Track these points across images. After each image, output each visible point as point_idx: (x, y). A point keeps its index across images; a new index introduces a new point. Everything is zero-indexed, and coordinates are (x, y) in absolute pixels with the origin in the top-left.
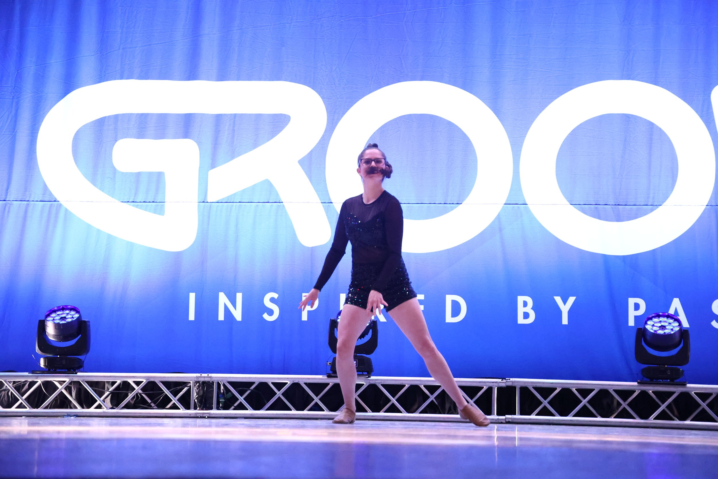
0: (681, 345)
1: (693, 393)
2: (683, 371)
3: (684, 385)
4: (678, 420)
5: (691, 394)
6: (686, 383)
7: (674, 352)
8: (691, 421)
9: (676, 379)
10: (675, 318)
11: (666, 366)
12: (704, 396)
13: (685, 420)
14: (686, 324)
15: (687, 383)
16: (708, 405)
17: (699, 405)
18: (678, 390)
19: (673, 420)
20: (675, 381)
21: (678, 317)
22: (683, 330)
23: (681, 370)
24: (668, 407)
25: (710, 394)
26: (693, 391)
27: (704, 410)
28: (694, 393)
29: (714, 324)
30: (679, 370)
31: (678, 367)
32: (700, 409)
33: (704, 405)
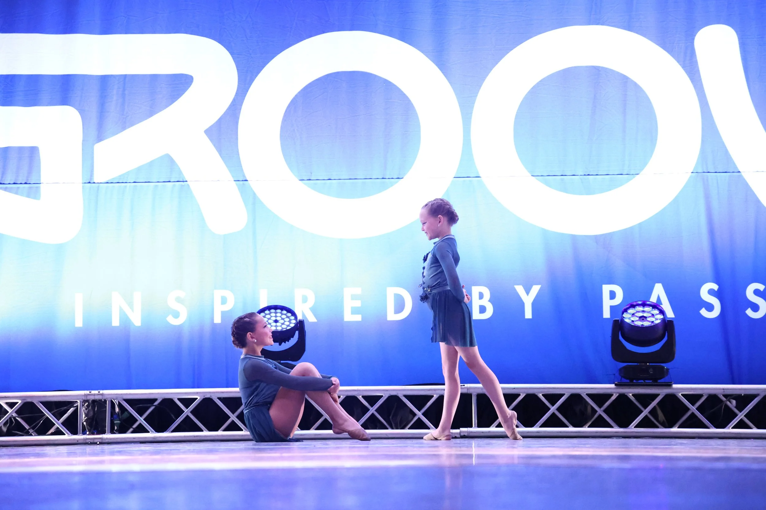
0: (666, 339)
1: (680, 394)
2: (668, 369)
3: (669, 385)
4: (663, 427)
5: (678, 397)
6: (671, 383)
7: (658, 346)
8: (679, 427)
9: (661, 379)
10: (657, 307)
11: (648, 364)
12: (693, 398)
13: (671, 427)
14: (670, 314)
15: (673, 383)
16: (698, 409)
17: (688, 409)
18: (662, 392)
19: (658, 427)
20: (659, 381)
21: (661, 306)
22: (668, 321)
23: (665, 368)
24: (651, 412)
25: (700, 396)
26: (680, 393)
27: (693, 414)
28: (682, 395)
29: (704, 312)
30: (663, 367)
31: (662, 365)
32: (689, 413)
33: (693, 409)
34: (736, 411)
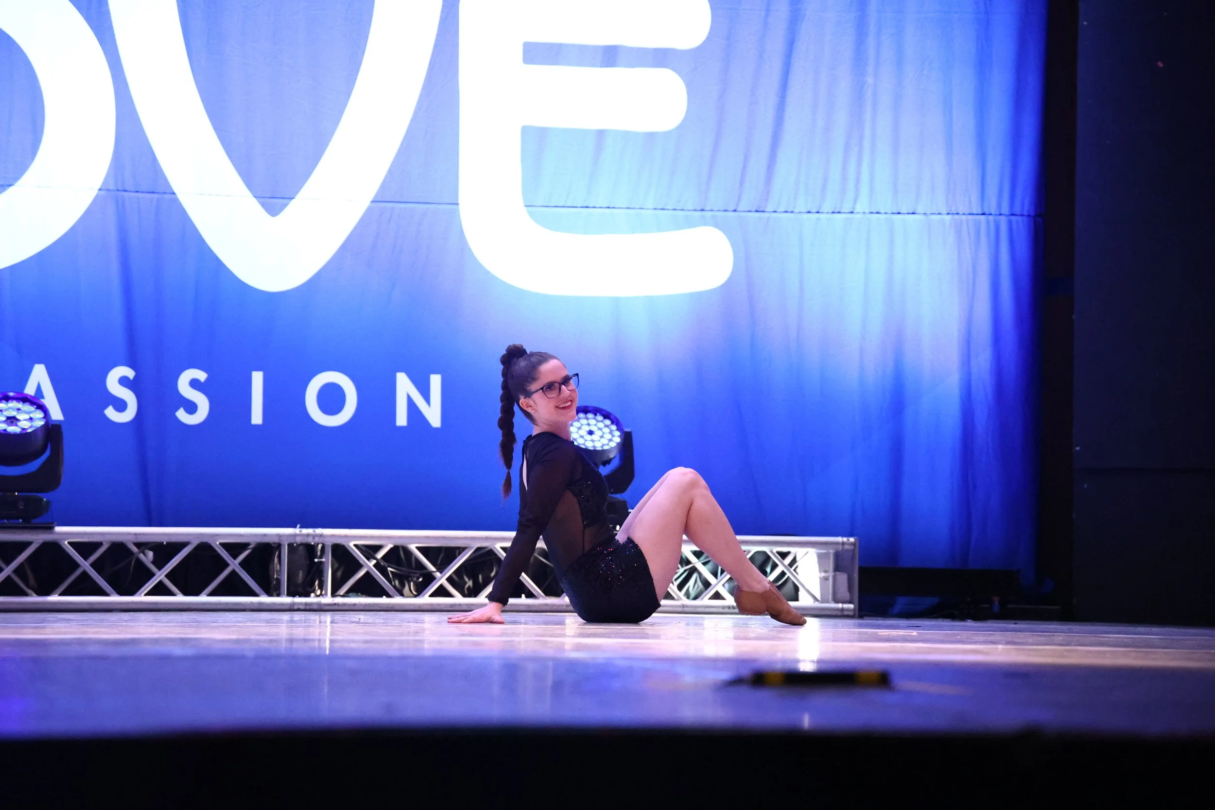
0: (48, 453)
1: (66, 543)
2: (48, 502)
3: (50, 528)
4: (35, 595)
5: (64, 547)
6: (53, 524)
7: (34, 466)
8: (61, 594)
9: (35, 517)
10: (36, 402)
11: (16, 493)
12: (86, 548)
13: (48, 594)
14: (56, 414)
15: (56, 524)
16: (93, 565)
17: (77, 566)
18: (37, 538)
19: (25, 594)
20: (34, 521)
21: (42, 400)
22: (52, 425)
23: (45, 500)
24: (18, 571)
25: (98, 545)
26: (65, 540)
27: (85, 574)
28: (69, 543)
29: (111, 413)
30: (41, 500)
31: (40, 495)
32: (78, 572)
33: (85, 565)
34: (153, 568)
